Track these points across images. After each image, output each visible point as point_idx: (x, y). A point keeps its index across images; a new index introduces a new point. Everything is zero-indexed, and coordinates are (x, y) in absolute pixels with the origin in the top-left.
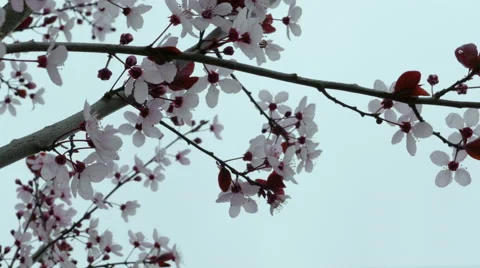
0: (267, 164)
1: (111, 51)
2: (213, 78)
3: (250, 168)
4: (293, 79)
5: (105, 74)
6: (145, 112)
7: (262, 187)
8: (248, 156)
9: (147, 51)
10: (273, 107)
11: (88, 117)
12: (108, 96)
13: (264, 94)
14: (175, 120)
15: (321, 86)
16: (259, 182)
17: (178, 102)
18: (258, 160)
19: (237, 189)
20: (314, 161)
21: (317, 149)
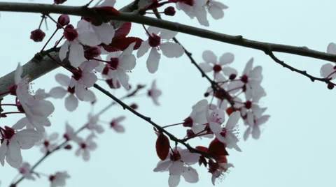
0: (208, 130)
1: (45, 10)
2: (154, 41)
3: (191, 135)
4: (239, 41)
5: (37, 36)
6: (78, 75)
7: (202, 154)
8: (188, 122)
9: (84, 12)
10: (217, 69)
11: (18, 80)
12: (38, 58)
13: (208, 55)
14: (110, 82)
15: (268, 49)
16: (200, 150)
17: (114, 63)
18: (199, 126)
19: (176, 156)
20: (261, 127)
21: (265, 114)
